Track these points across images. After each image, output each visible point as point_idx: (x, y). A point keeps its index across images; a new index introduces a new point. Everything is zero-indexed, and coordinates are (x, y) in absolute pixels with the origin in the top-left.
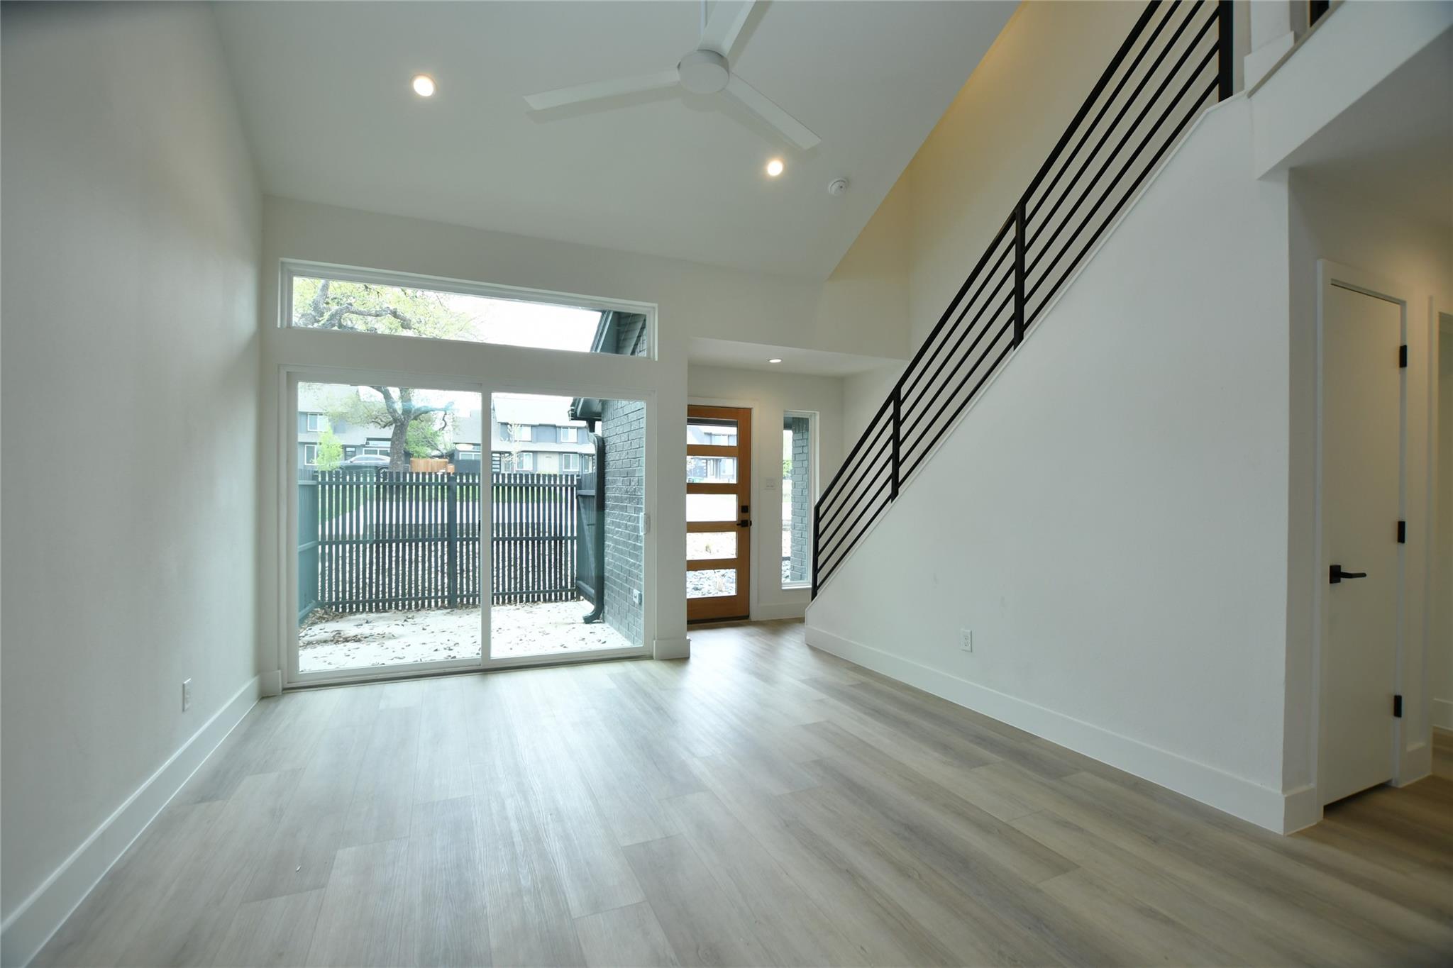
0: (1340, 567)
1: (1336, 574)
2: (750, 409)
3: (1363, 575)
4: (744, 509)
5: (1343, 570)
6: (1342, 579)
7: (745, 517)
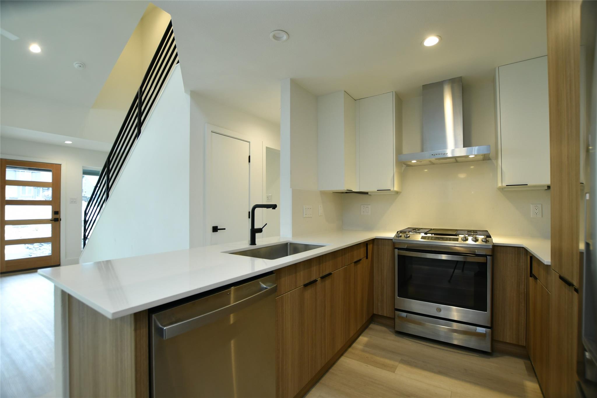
0: (217, 227)
1: (215, 229)
2: (61, 165)
3: (225, 229)
4: (56, 213)
5: (219, 228)
6: (218, 231)
7: (57, 216)
